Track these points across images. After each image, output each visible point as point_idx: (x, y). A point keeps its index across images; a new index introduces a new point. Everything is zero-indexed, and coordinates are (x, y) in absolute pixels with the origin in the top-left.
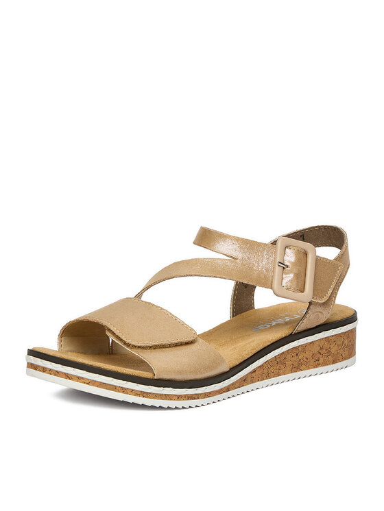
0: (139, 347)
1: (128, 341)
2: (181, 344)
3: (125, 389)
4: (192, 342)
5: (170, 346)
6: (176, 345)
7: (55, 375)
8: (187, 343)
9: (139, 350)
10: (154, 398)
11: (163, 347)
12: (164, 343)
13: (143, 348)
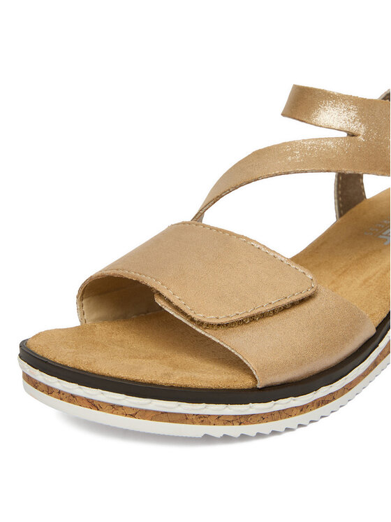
0: (219, 325)
1: (198, 317)
2: (293, 305)
3: (204, 416)
4: (310, 297)
5: (274, 312)
6: (284, 308)
7: (70, 401)
8: (302, 301)
9: (221, 331)
10: (259, 422)
11: (263, 316)
12: (263, 310)
13: (227, 325)
